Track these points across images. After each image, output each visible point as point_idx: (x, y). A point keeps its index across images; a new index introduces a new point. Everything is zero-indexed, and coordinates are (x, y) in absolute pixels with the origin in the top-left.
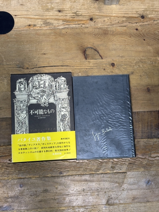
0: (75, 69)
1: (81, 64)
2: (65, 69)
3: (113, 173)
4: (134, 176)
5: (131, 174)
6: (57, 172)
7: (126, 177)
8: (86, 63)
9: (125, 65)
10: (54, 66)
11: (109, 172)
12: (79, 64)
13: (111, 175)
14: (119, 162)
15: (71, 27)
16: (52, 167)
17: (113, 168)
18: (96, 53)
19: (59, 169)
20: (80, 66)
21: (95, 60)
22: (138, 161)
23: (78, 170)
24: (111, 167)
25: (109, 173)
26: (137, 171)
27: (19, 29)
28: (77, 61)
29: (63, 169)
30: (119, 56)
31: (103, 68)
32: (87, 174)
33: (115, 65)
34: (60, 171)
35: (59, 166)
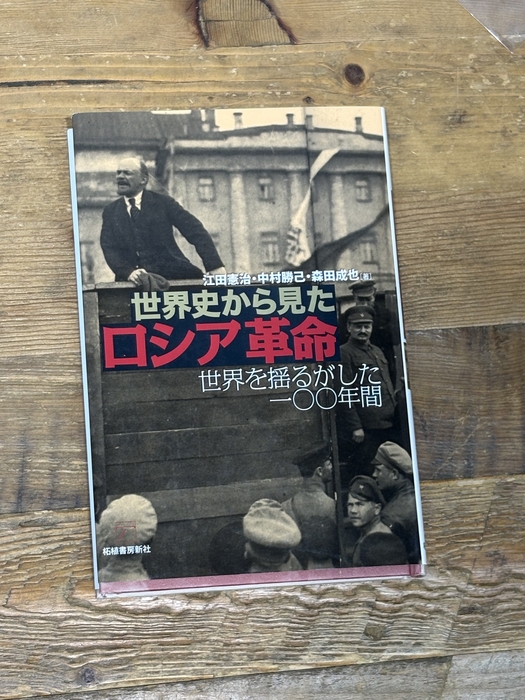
0: (148, 98)
1: (176, 72)
2: (88, 101)
3: (375, 665)
4: (493, 677)
5: (475, 667)
6: (66, 670)
7: (449, 683)
8: (203, 67)
9: (418, 75)
10: (30, 84)
11: (352, 658)
12: (166, 72)
13: (367, 677)
14: (408, 603)
16: (38, 647)
17: (376, 639)
18: (261, 10)
19: (74, 656)
20: (176, 84)
21: (257, 52)
22: (510, 595)
23: (184, 657)
24: (366, 634)
25: (357, 667)
26: (506, 647)
28: (158, 55)
29: (99, 651)
30: (384, 28)
31: (298, 94)
32: (234, 678)
33: (367, 76)
34: (82, 667)
35: (74, 637)
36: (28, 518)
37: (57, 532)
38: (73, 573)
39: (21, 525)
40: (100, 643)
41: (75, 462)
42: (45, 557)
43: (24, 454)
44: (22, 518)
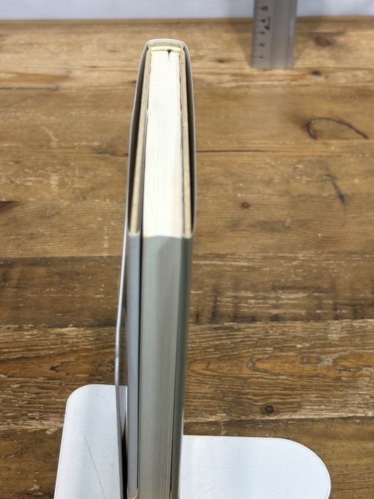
0: (283, 156)
6: (252, 406)
8: (314, 146)
10: (214, 151)
12: (292, 148)
15: (256, 85)
18: (344, 127)
20: (299, 152)
23: (341, 402)
27: (104, 88)
28: (287, 142)
29: (276, 396)
34: (265, 405)
35: (257, 388)
36: (219, 325)
37: (241, 333)
38: (253, 354)
39: (216, 329)
40: (275, 391)
41: (250, 301)
42: (233, 346)
43: (215, 296)
44: (216, 326)
